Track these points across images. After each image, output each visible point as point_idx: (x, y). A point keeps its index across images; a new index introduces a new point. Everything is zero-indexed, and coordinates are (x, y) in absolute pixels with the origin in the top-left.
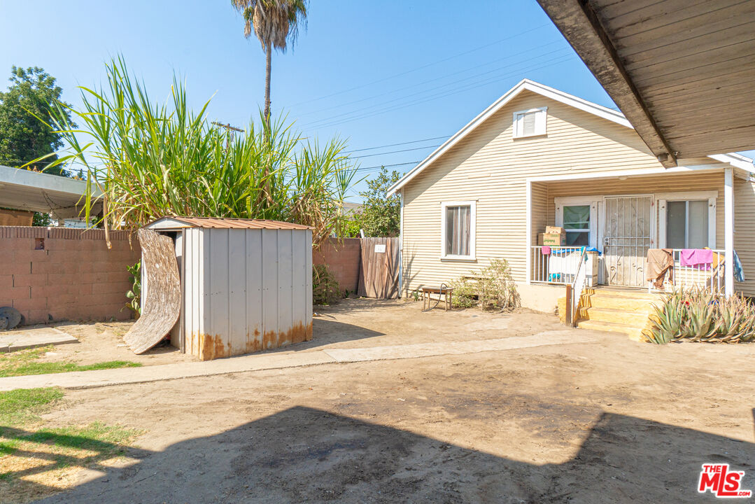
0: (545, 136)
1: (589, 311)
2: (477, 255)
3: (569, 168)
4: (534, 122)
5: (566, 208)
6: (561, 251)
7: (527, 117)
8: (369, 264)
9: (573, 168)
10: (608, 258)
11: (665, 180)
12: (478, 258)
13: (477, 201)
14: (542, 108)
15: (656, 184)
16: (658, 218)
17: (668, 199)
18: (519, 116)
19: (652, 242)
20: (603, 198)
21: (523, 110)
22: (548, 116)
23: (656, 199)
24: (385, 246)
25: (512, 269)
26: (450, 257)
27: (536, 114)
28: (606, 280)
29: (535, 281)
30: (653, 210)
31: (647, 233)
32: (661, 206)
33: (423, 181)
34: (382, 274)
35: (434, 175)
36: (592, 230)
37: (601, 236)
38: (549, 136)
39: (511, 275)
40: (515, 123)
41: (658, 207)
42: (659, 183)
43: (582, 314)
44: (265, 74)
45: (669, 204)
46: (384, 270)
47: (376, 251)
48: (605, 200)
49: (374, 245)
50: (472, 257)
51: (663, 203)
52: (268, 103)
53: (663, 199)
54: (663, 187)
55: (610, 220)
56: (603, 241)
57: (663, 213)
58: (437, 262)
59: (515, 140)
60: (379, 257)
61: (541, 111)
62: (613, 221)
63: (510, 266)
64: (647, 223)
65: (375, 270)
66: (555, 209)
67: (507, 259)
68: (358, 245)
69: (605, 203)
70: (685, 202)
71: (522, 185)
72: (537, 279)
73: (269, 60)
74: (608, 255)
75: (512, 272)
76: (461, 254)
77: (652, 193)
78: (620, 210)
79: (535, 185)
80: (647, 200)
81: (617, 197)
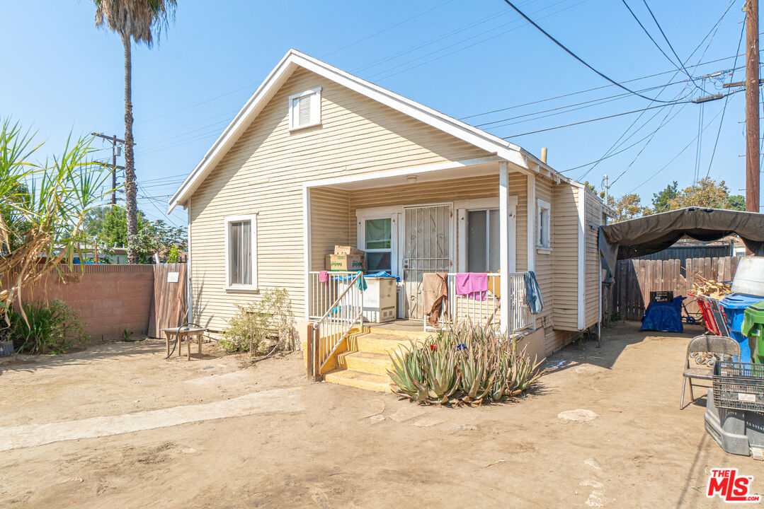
0: (319, 126)
1: (346, 357)
2: (259, 284)
3: (344, 168)
4: (309, 108)
5: (368, 223)
6: (347, 278)
7: (302, 101)
8: (162, 297)
9: (348, 168)
10: (408, 284)
11: (464, 183)
12: (260, 288)
13: (258, 214)
14: (316, 90)
15: (455, 188)
16: (457, 232)
17: (468, 208)
18: (295, 101)
19: (451, 264)
20: (402, 209)
21: (298, 92)
22: (323, 99)
23: (456, 208)
24: (178, 273)
25: (293, 301)
26: (236, 287)
27: (312, 97)
28: (407, 313)
29: (313, 317)
30: (452, 221)
31: (447, 254)
32: (460, 218)
33: (208, 191)
34: (174, 309)
35: (217, 183)
36: (393, 250)
37: (401, 257)
38: (324, 126)
39: (292, 310)
40: (290, 110)
41: (458, 219)
42: (459, 188)
43: (341, 362)
44: (124, 72)
45: (470, 214)
46: (177, 303)
47: (169, 281)
48: (404, 210)
49: (167, 273)
50: (253, 287)
51: (462, 214)
52: (130, 106)
53: (462, 208)
54: (462, 192)
55: (411, 237)
56: (403, 264)
57: (463, 226)
58: (222, 294)
59: (293, 132)
60: (172, 286)
61: (315, 93)
62: (412, 238)
63: (290, 297)
64: (446, 240)
65: (168, 304)
66: (356, 224)
67: (287, 289)
68: (150, 274)
69: (404, 214)
70: (485, 211)
71: (296, 192)
72: (316, 314)
73: (128, 55)
74: (409, 281)
75: (292, 305)
76: (245, 283)
77: (451, 201)
78: (419, 224)
79: (315, 193)
80: (446, 209)
81: (415, 207)
